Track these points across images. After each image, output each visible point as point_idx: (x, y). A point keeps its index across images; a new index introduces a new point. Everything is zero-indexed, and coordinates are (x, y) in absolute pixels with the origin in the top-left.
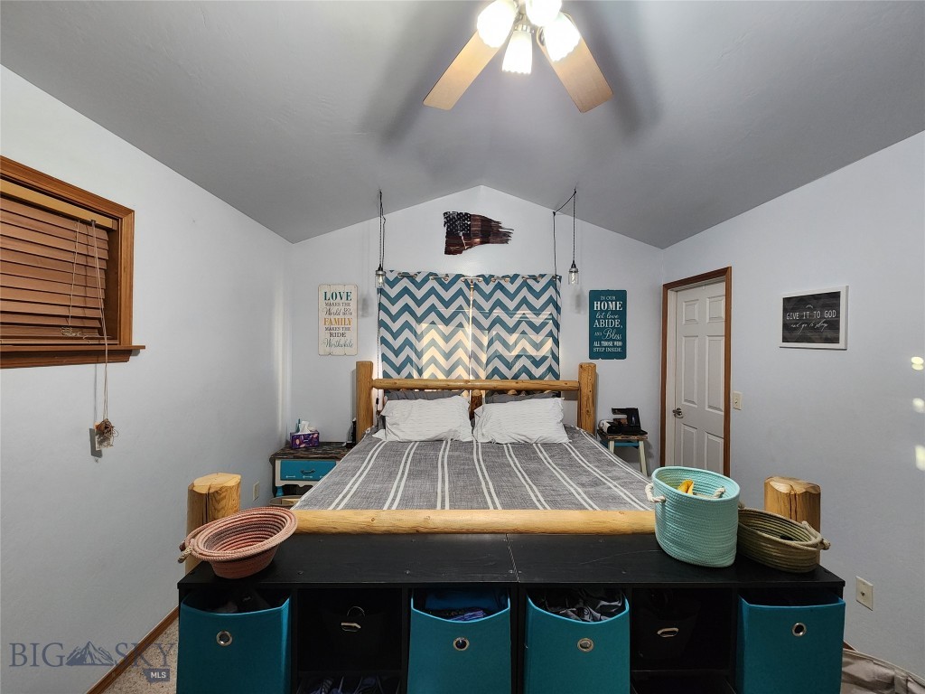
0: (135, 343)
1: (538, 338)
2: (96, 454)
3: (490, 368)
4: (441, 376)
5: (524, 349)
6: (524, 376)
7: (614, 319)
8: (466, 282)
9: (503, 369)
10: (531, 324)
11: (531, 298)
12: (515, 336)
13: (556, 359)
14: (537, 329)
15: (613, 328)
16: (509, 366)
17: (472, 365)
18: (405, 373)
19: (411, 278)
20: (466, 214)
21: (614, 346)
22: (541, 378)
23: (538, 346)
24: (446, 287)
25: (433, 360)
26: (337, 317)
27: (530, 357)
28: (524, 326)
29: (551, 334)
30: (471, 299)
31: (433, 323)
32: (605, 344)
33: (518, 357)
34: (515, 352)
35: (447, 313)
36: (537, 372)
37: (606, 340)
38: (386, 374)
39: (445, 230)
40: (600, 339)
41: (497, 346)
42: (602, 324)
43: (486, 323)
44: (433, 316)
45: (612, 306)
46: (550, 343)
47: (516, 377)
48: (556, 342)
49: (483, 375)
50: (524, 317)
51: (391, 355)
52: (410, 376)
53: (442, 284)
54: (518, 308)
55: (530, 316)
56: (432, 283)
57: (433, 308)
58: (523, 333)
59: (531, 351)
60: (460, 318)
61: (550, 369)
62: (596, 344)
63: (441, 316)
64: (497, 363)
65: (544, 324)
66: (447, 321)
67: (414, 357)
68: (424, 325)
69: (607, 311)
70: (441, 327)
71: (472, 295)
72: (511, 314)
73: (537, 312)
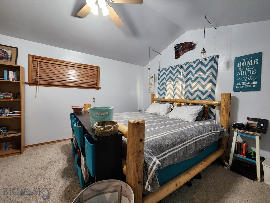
0: (100, 87)
1: (204, 83)
2: (94, 102)
3: (186, 96)
4: (172, 98)
5: (198, 88)
6: (197, 99)
7: (251, 70)
8: (180, 67)
9: (190, 96)
10: (202, 78)
11: (203, 68)
12: (194, 83)
13: (214, 91)
14: (204, 80)
15: (250, 75)
16: (192, 95)
17: (180, 95)
18: (162, 96)
19: (165, 69)
20: (181, 44)
21: (251, 84)
22: (205, 99)
23: (204, 87)
24: (174, 70)
25: (170, 93)
26: (151, 83)
27: (200, 91)
28: (199, 79)
29: (211, 81)
30: (181, 72)
31: (170, 82)
32: (244, 83)
33: (196, 91)
34: (194, 90)
35: (174, 78)
36: (203, 97)
37: (245, 82)
38: (158, 97)
39: (174, 51)
40: (240, 81)
41: (189, 88)
42: (243, 73)
43: (185, 80)
44: (170, 80)
45: (250, 63)
46: (210, 85)
47: (194, 99)
48: (214, 84)
49: (183, 98)
50: (199, 76)
51: (160, 92)
52: (164, 98)
53: (173, 69)
54: (196, 72)
55: (202, 74)
56: (170, 69)
57: (170, 77)
58: (199, 82)
59: (201, 89)
60: (177, 79)
61: (210, 96)
62: (238, 84)
63: (172, 79)
64: (188, 94)
65: (207, 77)
66: (174, 81)
67: (165, 92)
68: (167, 83)
69: (246, 66)
70: (172, 83)
71: (182, 71)
72: (193, 75)
73: (205, 73)
